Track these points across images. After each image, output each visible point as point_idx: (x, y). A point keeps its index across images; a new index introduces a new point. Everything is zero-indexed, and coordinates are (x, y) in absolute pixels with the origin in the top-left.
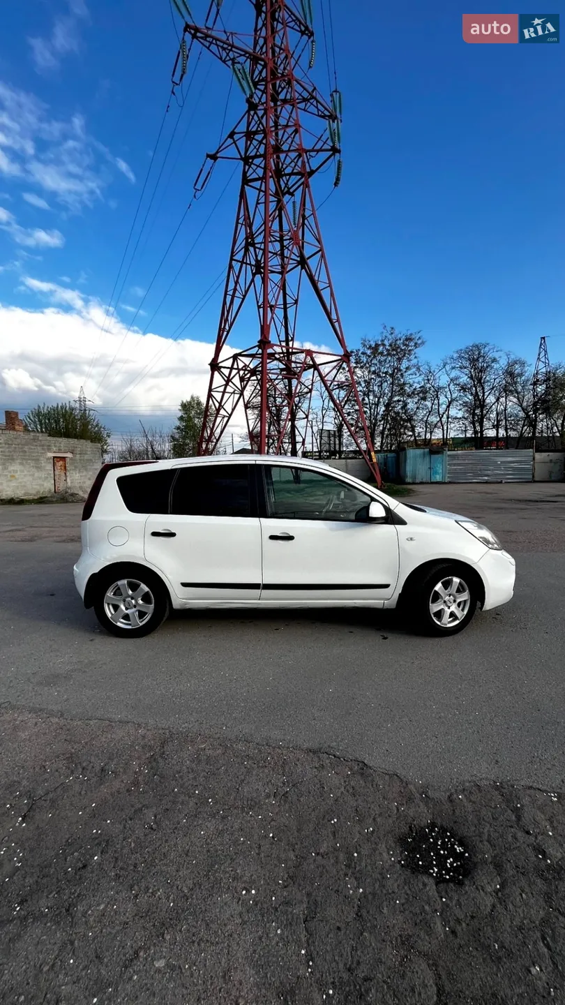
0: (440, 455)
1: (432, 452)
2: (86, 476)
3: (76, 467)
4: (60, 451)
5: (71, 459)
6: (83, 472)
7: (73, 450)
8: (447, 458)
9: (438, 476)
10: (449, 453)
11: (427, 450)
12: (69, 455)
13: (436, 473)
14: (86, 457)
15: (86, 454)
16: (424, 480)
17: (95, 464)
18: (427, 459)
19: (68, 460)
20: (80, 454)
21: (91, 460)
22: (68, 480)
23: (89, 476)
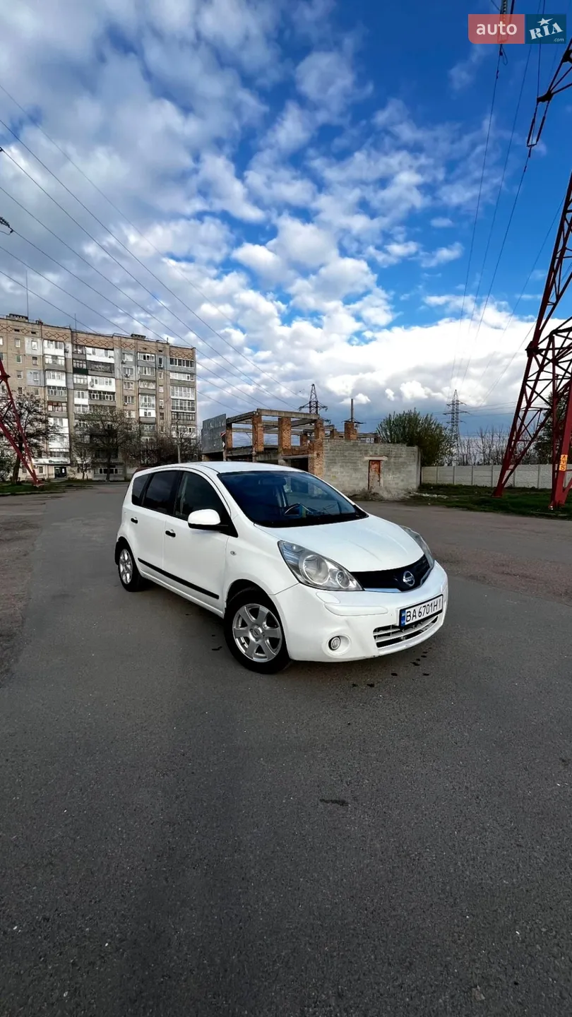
2: (399, 477)
3: (390, 469)
4: (376, 455)
5: (386, 462)
6: (396, 474)
7: (389, 454)
12: (385, 459)
14: (401, 460)
15: (401, 457)
17: (410, 467)
19: (382, 463)
20: (395, 457)
21: (405, 463)
22: (382, 481)
23: (401, 478)
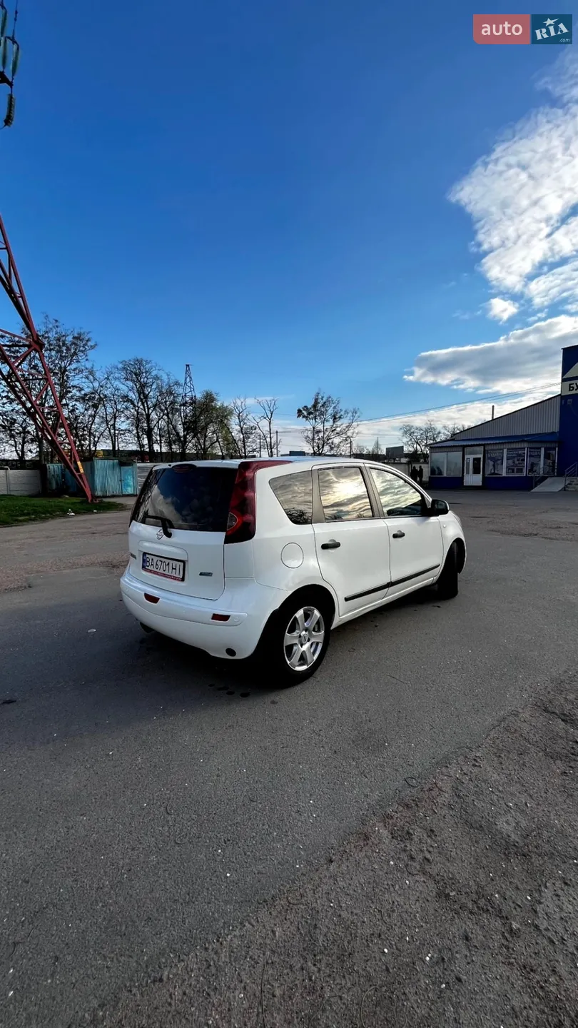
0: (131, 467)
1: (122, 464)
8: (138, 470)
9: (129, 489)
10: (139, 465)
11: (116, 461)
13: (128, 486)
16: (115, 493)
18: (117, 470)
